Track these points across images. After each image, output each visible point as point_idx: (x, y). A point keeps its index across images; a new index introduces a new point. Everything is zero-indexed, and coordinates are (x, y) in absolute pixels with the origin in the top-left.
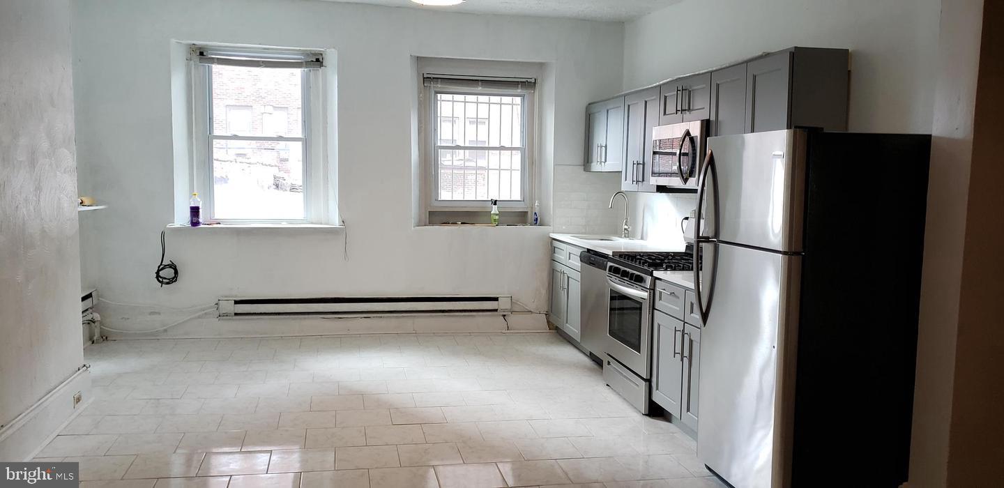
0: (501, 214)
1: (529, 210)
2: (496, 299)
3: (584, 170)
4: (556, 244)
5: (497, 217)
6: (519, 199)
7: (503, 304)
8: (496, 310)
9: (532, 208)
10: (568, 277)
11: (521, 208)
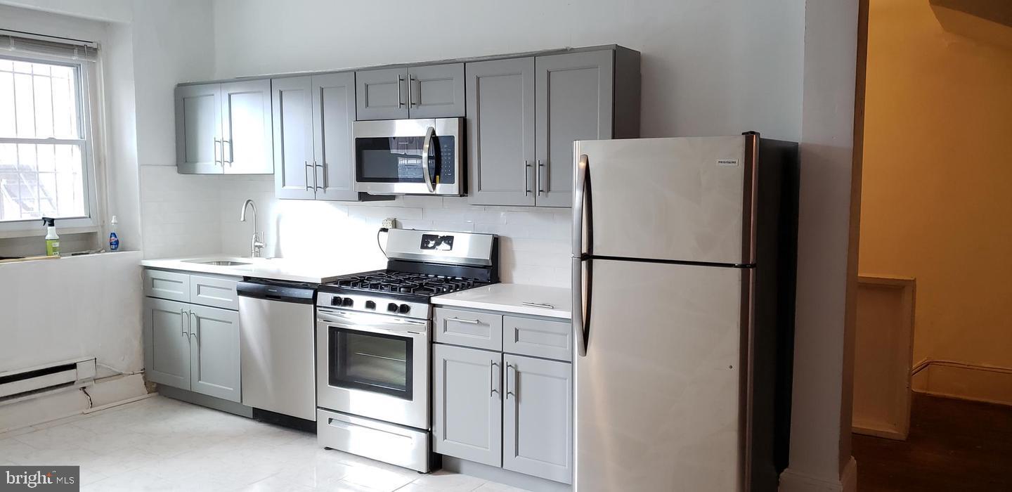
0: (62, 238)
1: (99, 230)
2: (73, 366)
3: (179, 172)
4: (153, 274)
5: (57, 244)
6: (83, 215)
7: (84, 372)
8: (73, 383)
9: (102, 226)
10: (199, 319)
11: (86, 227)
